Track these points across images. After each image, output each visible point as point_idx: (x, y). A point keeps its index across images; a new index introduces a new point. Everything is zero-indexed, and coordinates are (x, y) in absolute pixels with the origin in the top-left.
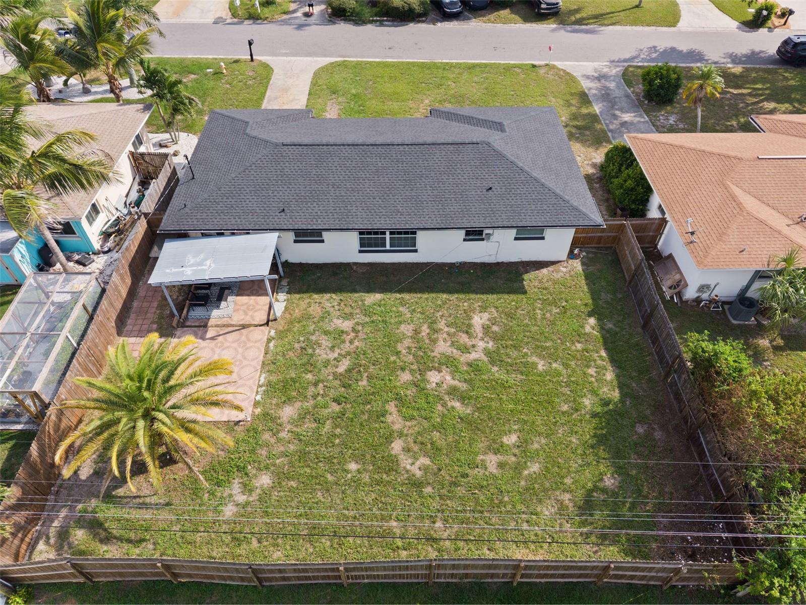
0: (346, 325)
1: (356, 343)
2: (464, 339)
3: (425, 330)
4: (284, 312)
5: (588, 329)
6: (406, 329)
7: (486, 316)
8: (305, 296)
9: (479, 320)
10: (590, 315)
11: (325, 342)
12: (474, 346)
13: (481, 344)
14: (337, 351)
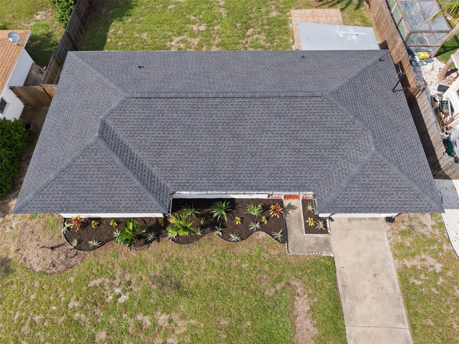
2: (182, 46)
3: (204, 49)
6: (215, 49)
11: (262, 43)
12: (178, 43)
13: (173, 43)
14: (254, 38)
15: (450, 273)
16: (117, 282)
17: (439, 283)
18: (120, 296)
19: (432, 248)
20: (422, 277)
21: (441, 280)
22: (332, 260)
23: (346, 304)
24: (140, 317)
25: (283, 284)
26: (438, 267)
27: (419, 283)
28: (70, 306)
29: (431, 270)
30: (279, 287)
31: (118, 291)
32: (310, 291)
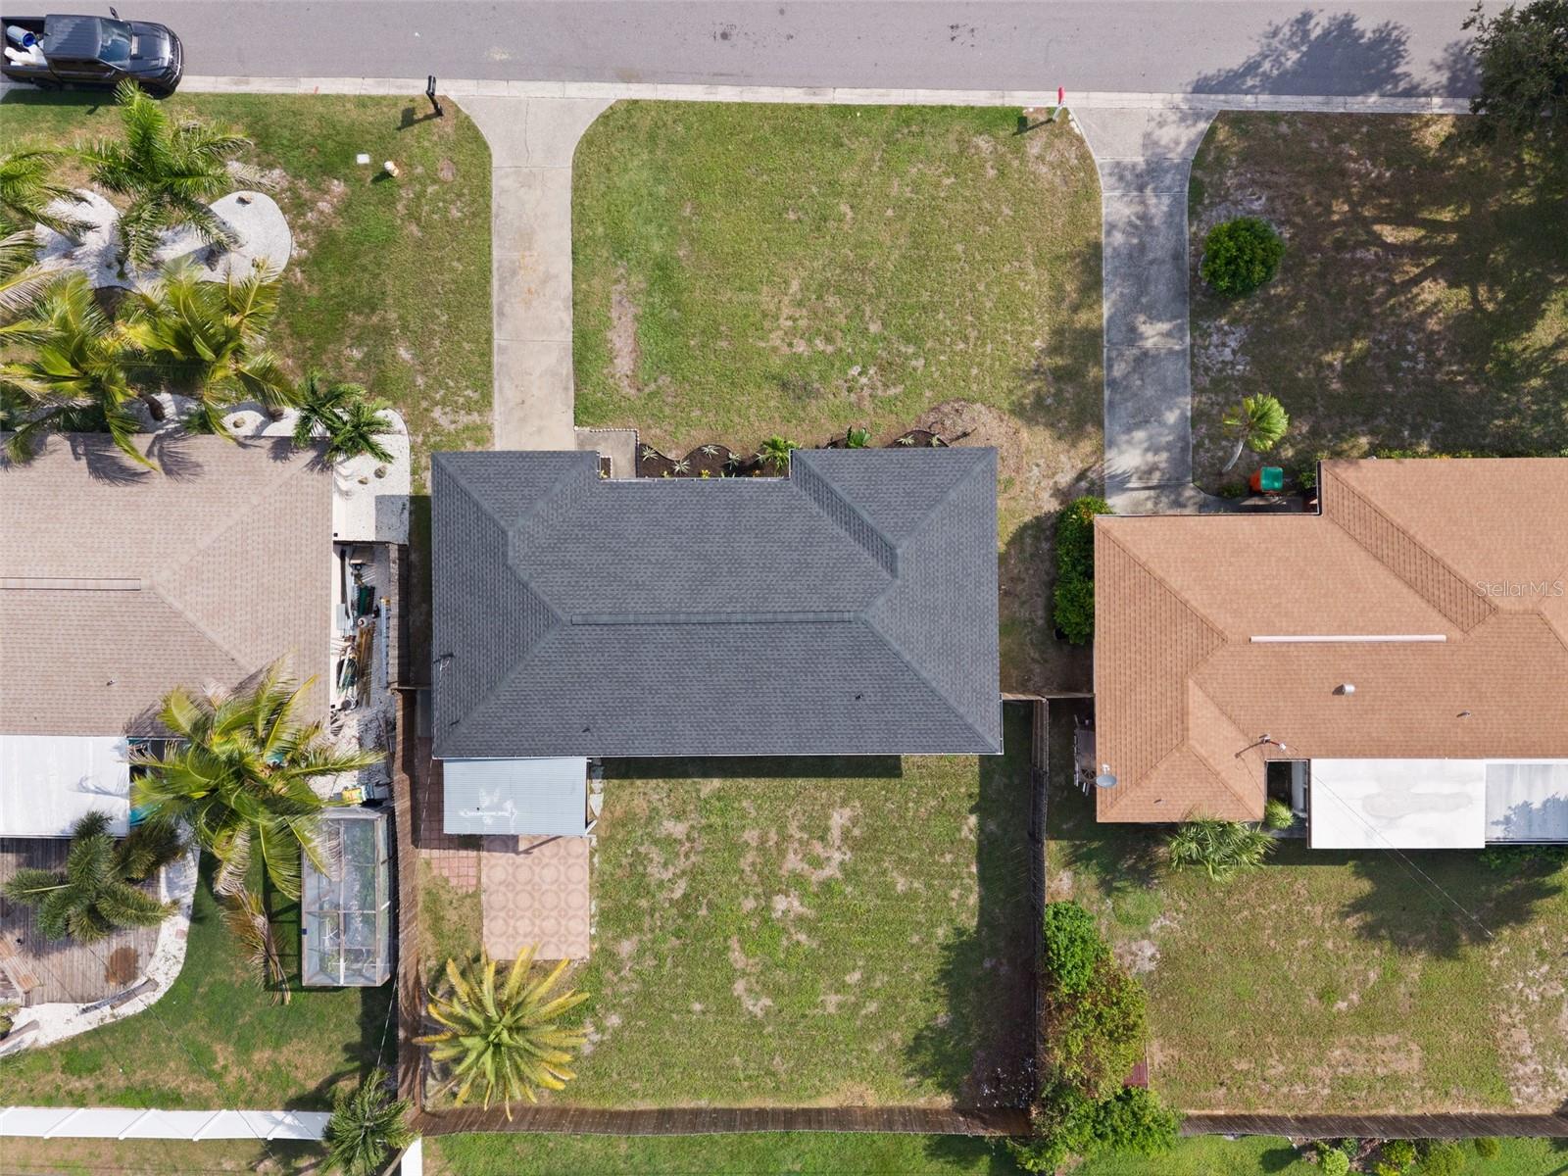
0: (678, 829)
1: (693, 858)
2: (818, 848)
3: (773, 836)
4: (603, 810)
5: (965, 832)
6: (751, 836)
7: (847, 812)
8: (626, 782)
9: (838, 819)
10: (972, 811)
11: (656, 855)
12: (828, 859)
13: (837, 856)
14: (671, 869)
15: (424, 404)
16: (866, 392)
17: (442, 392)
18: (860, 374)
19: (438, 438)
20: (461, 400)
21: (438, 397)
22: (578, 422)
23: (567, 367)
24: (830, 349)
25: (647, 390)
26: (437, 413)
27: (469, 392)
28: (922, 362)
29: (448, 409)
30: (653, 387)
31: (864, 380)
32: (611, 381)
